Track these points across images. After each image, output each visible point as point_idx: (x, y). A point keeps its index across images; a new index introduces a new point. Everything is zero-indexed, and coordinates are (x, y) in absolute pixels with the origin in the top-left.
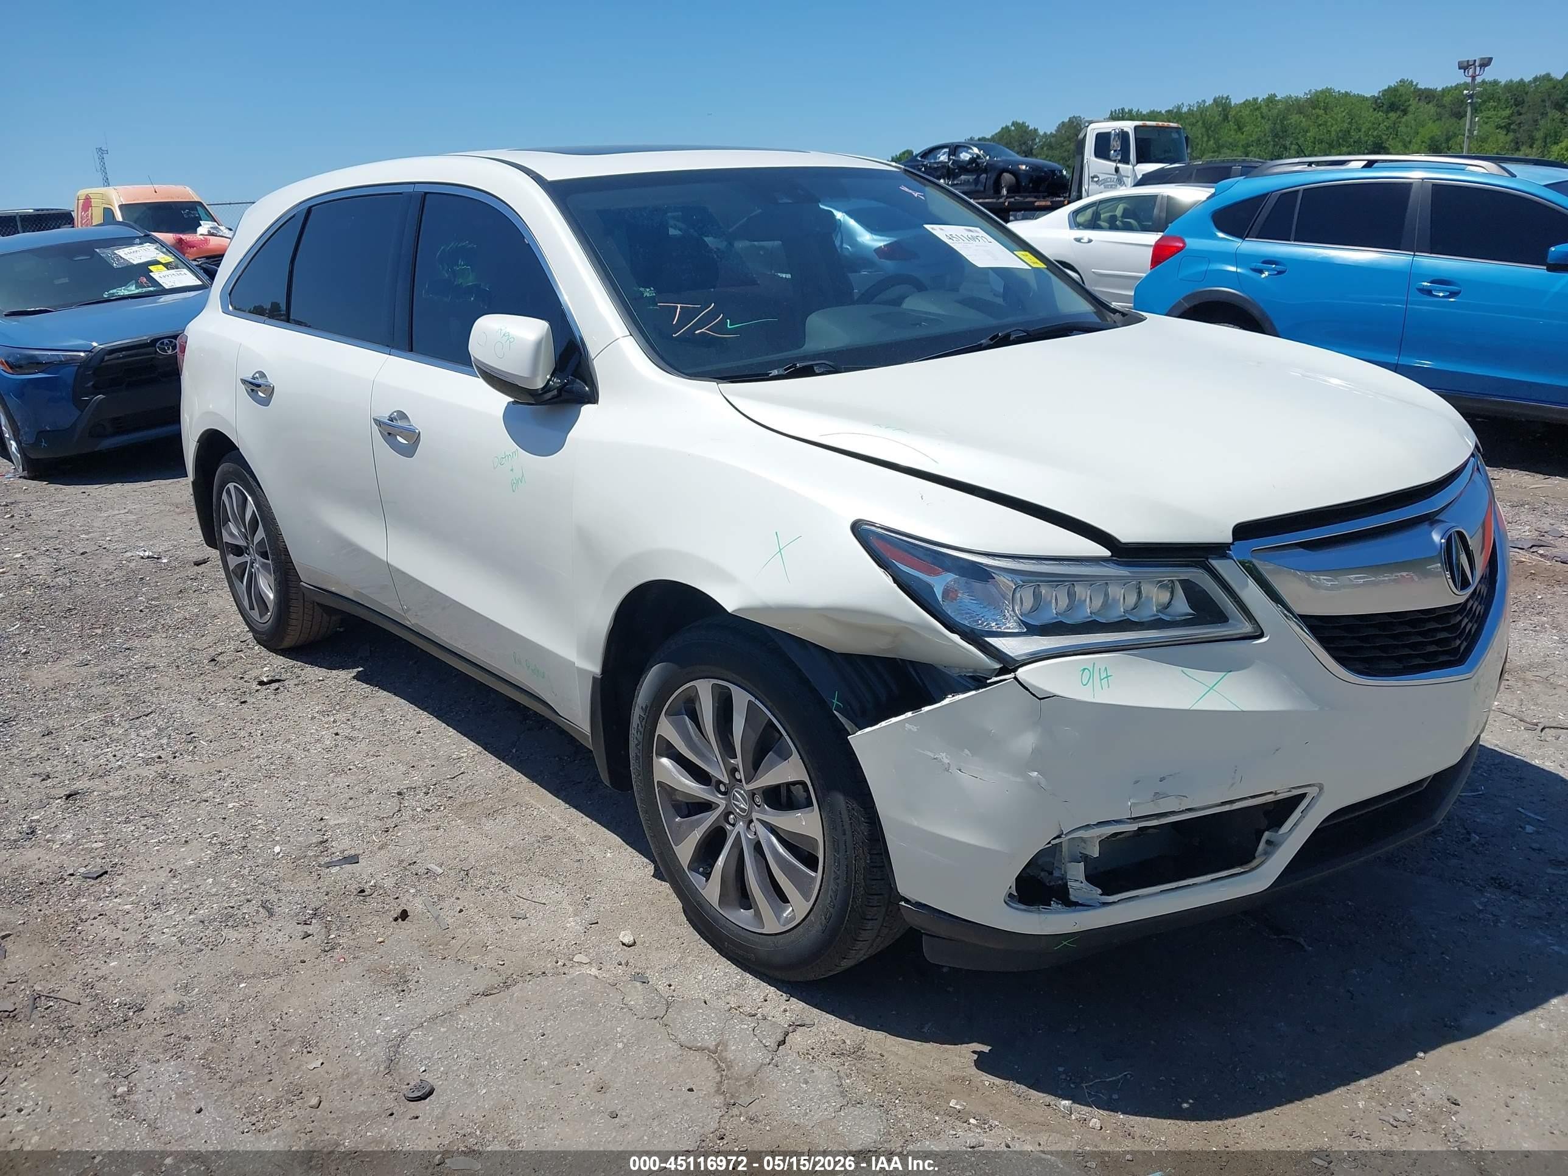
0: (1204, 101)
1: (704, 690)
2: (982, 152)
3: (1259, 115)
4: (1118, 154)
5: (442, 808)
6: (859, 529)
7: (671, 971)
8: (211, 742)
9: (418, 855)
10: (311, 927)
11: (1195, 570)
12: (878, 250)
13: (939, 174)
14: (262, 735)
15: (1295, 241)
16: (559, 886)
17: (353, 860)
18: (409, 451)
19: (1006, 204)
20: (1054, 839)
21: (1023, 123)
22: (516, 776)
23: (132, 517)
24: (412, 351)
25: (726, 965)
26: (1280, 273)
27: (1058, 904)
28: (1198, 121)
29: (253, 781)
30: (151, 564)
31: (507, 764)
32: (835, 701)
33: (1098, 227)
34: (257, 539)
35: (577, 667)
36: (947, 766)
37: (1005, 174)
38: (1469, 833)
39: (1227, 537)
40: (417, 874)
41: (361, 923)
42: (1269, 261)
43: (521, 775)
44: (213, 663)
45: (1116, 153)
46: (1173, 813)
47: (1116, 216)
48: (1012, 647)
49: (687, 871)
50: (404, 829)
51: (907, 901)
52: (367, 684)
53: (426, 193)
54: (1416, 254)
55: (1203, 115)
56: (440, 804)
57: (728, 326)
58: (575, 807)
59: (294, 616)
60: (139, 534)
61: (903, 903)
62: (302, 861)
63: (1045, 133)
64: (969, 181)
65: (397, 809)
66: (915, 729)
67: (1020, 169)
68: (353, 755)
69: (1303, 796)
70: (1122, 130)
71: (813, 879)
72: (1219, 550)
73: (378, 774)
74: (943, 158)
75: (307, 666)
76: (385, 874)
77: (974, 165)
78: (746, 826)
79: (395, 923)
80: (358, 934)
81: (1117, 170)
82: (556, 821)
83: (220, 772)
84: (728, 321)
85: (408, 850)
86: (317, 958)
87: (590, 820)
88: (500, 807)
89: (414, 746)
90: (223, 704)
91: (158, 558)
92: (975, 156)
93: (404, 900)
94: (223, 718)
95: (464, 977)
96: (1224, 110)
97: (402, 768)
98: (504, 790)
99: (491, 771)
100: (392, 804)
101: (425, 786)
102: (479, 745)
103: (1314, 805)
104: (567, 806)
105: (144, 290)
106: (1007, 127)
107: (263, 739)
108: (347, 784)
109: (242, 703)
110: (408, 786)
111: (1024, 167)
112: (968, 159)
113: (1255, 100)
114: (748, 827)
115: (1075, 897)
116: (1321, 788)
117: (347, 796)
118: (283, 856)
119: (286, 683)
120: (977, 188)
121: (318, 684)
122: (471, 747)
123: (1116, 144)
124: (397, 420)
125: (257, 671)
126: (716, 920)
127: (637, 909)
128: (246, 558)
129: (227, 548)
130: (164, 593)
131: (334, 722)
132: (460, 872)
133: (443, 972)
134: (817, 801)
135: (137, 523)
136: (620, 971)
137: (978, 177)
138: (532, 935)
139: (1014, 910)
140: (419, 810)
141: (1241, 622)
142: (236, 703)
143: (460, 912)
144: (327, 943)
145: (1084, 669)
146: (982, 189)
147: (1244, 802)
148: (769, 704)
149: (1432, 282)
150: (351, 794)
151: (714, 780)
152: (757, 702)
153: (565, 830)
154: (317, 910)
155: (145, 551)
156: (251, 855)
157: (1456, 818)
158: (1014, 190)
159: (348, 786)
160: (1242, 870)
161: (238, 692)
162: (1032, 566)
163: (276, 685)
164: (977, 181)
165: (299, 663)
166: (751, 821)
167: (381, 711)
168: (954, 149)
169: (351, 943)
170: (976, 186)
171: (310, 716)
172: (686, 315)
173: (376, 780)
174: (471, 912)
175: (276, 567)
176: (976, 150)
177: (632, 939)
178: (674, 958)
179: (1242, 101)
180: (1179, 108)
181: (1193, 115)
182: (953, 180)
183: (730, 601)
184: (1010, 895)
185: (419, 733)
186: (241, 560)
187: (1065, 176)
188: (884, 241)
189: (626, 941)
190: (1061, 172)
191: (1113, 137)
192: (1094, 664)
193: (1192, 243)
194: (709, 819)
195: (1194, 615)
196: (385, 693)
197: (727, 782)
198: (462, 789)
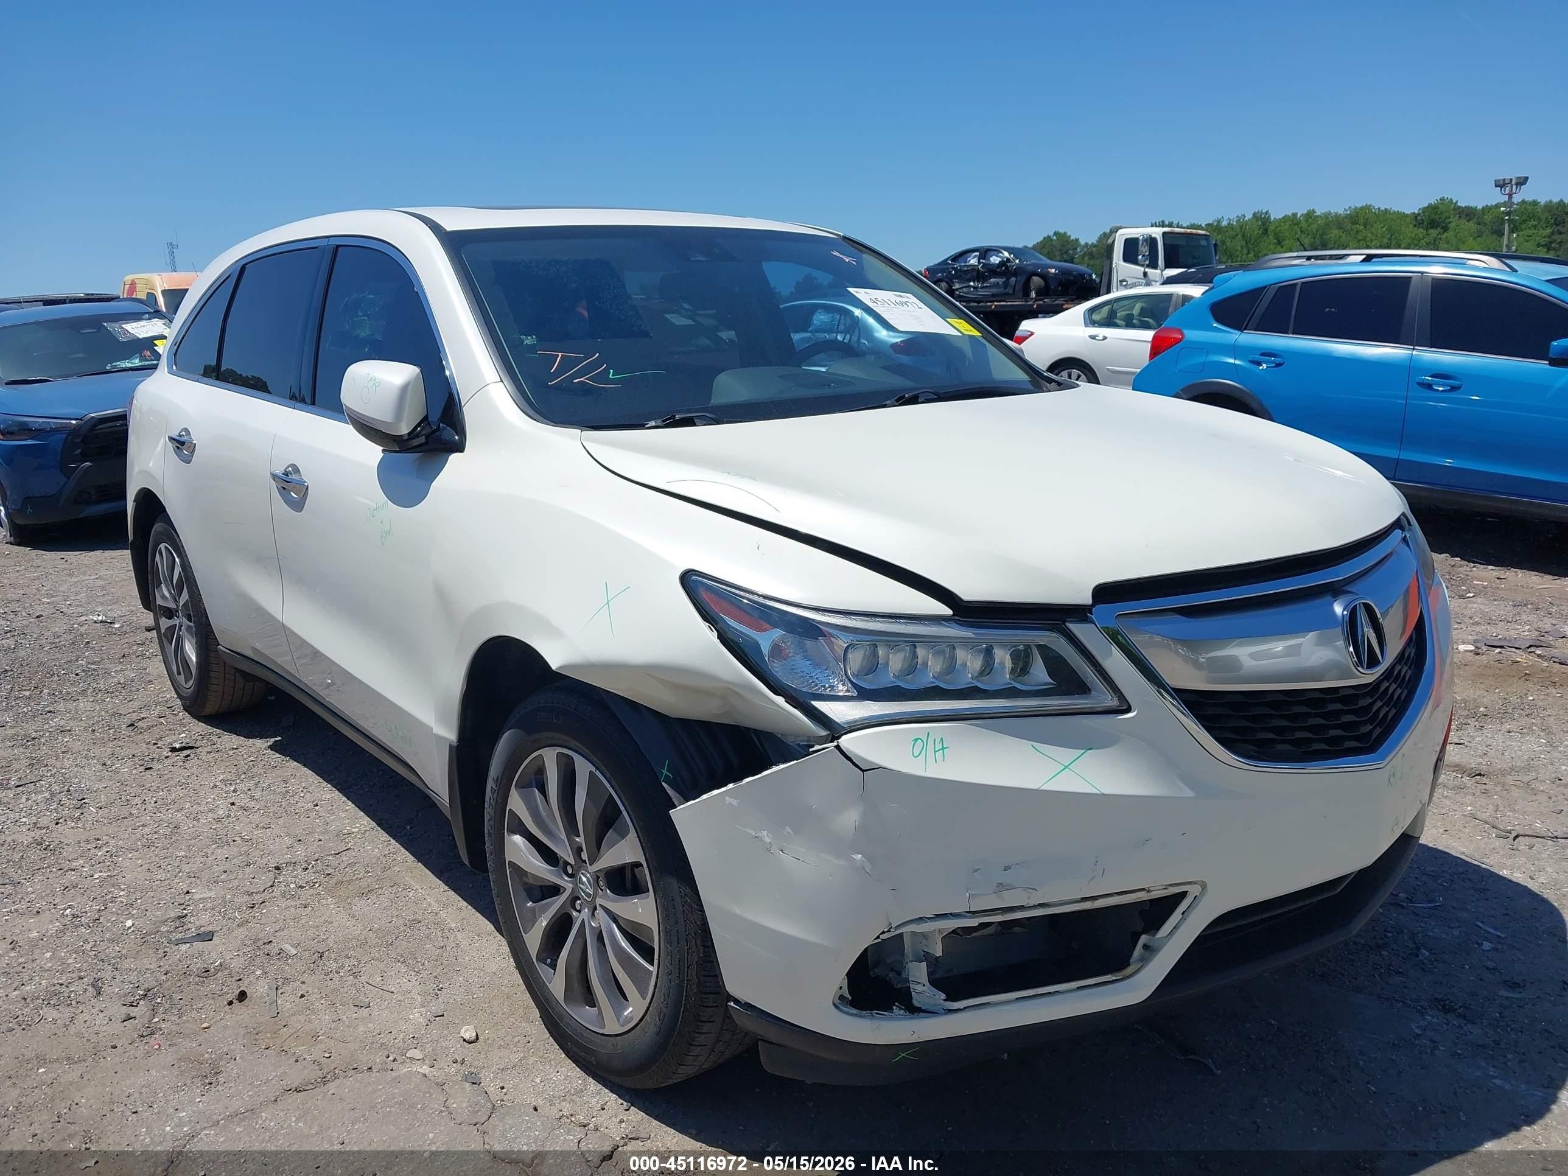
0: (1244, 216)
1: (550, 757)
2: (1012, 256)
3: (1299, 230)
4: (1147, 259)
5: (317, 885)
6: (690, 581)
7: (509, 1072)
8: (101, 808)
9: (277, 934)
10: (135, 1009)
11: (1048, 633)
12: (894, 346)
13: (969, 276)
14: (156, 802)
15: (1293, 334)
16: (414, 974)
17: (208, 937)
18: (298, 505)
19: (1035, 306)
20: (883, 933)
21: (1065, 233)
22: (404, 854)
23: (100, 583)
24: (314, 404)
25: (569, 1067)
26: (1278, 365)
27: (901, 1009)
28: (1237, 235)
29: (130, 850)
30: (102, 628)
31: (397, 842)
32: (665, 772)
33: (1116, 326)
34: (182, 602)
35: (435, 734)
36: (768, 847)
37: (1034, 277)
38: (1418, 949)
39: (1086, 599)
40: (268, 955)
41: (192, 1006)
42: (1268, 354)
43: (409, 854)
44: (131, 728)
45: (1144, 258)
46: (1021, 908)
47: (1132, 314)
48: (839, 711)
49: (535, 961)
50: (271, 906)
51: (737, 1001)
52: (280, 754)
53: (338, 246)
54: (1416, 348)
55: (1243, 229)
56: (316, 880)
57: (611, 377)
58: (453, 890)
59: (214, 681)
60: (101, 600)
61: (732, 1004)
62: (153, 936)
63: (1086, 243)
64: (998, 283)
65: (269, 884)
66: (735, 803)
67: (1049, 273)
68: (243, 827)
69: (1183, 895)
70: (1150, 236)
71: (651, 972)
72: (1078, 613)
73: (262, 846)
74: (973, 261)
75: (225, 733)
76: (236, 954)
77: (1004, 268)
78: (590, 914)
79: (229, 1007)
80: (185, 1018)
81: (1145, 274)
82: (430, 904)
83: (98, 840)
84: (611, 371)
85: (268, 929)
86: (131, 1044)
87: (466, 904)
88: (377, 886)
89: (307, 819)
90: (126, 770)
91: (111, 623)
92: (1005, 259)
93: (246, 982)
94: (122, 784)
95: (281, 1070)
96: (1264, 224)
97: (288, 841)
98: (385, 870)
99: (379, 848)
100: (265, 879)
101: (306, 861)
102: (374, 821)
103: (1196, 906)
104: (447, 888)
105: (147, 363)
106: (1049, 237)
107: (156, 807)
108: (226, 856)
109: (147, 769)
110: (288, 860)
111: (1053, 271)
112: (997, 262)
113: (1295, 215)
114: (593, 914)
115: (919, 1002)
116: (1204, 886)
117: (222, 869)
118: (133, 931)
119: (200, 750)
120: (1007, 291)
121: (231, 753)
122: (365, 822)
123: (1144, 250)
124: (291, 474)
125: (173, 737)
126: (561, 1017)
127: (489, 1003)
128: (176, 621)
129: (160, 611)
130: (106, 658)
131: (235, 791)
132: (314, 954)
133: (260, 1064)
134: (653, 886)
135: (103, 588)
136: (453, 1069)
137: (1008, 279)
138: (370, 1025)
139: (844, 1015)
140: (292, 886)
141: (1105, 694)
142: (141, 769)
143: (301, 997)
144: (148, 1027)
145: (916, 740)
146: (1011, 292)
147: (1109, 899)
148: (608, 775)
149: (1431, 376)
150: (228, 866)
151: (561, 862)
152: (598, 773)
153: (436, 914)
154: (149, 990)
155: (99, 615)
156: (100, 929)
157: (1406, 931)
158: (1042, 293)
159: (227, 858)
160: (1114, 978)
161: (147, 758)
162: (865, 623)
163: (188, 752)
164: (1006, 284)
165: (218, 731)
166: (595, 909)
167: (286, 781)
168: (985, 253)
169: (174, 1028)
170: (1005, 289)
171: (212, 785)
172: (566, 365)
173: (257, 853)
174: (313, 998)
175: (198, 629)
176: (1006, 254)
177: (474, 1034)
178: (515, 1058)
179: (1281, 217)
180: (1219, 221)
181: (1232, 228)
182: (983, 283)
183: (555, 657)
184: (842, 997)
185: (317, 805)
186: (171, 622)
187: (1095, 280)
188: (899, 337)
189: (467, 1036)
190: (1091, 276)
191: (1141, 243)
192: (928, 734)
193: (1191, 335)
194: (555, 904)
195: (1055, 684)
196: (295, 763)
197: (573, 863)
198: (342, 866)
